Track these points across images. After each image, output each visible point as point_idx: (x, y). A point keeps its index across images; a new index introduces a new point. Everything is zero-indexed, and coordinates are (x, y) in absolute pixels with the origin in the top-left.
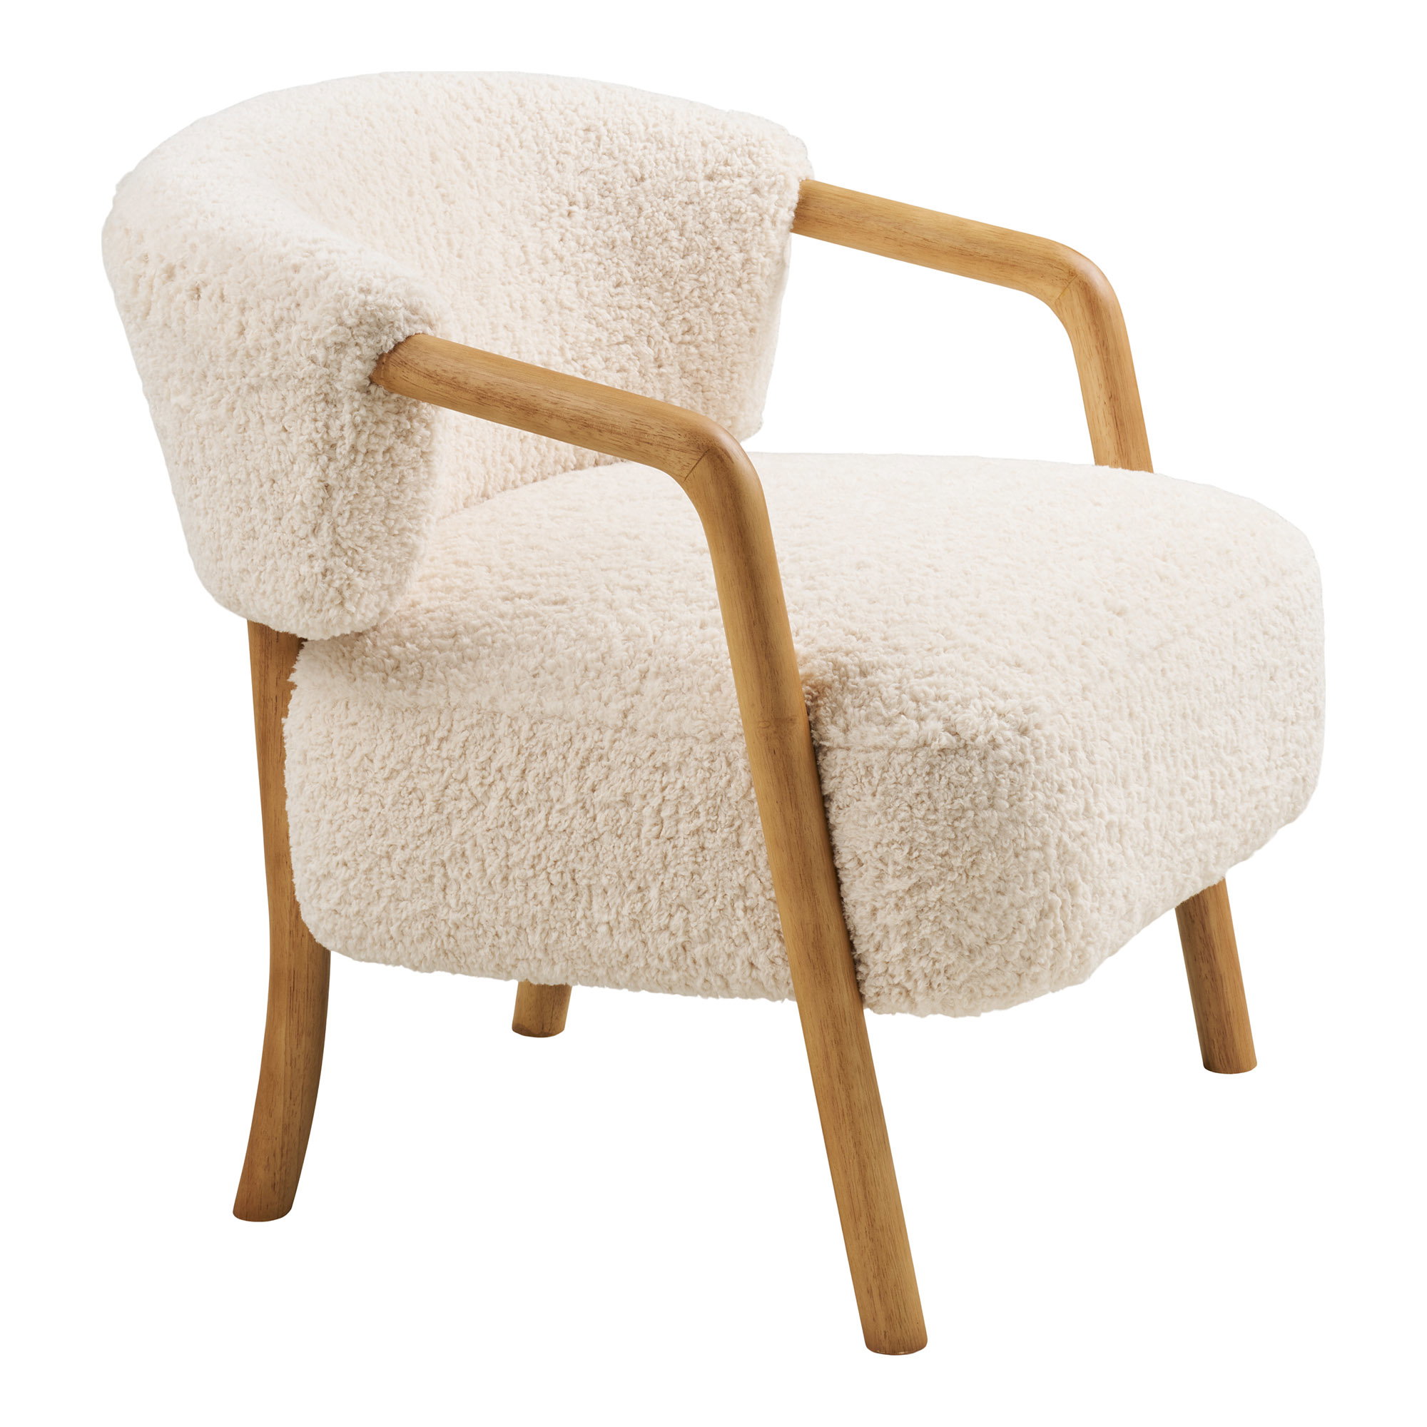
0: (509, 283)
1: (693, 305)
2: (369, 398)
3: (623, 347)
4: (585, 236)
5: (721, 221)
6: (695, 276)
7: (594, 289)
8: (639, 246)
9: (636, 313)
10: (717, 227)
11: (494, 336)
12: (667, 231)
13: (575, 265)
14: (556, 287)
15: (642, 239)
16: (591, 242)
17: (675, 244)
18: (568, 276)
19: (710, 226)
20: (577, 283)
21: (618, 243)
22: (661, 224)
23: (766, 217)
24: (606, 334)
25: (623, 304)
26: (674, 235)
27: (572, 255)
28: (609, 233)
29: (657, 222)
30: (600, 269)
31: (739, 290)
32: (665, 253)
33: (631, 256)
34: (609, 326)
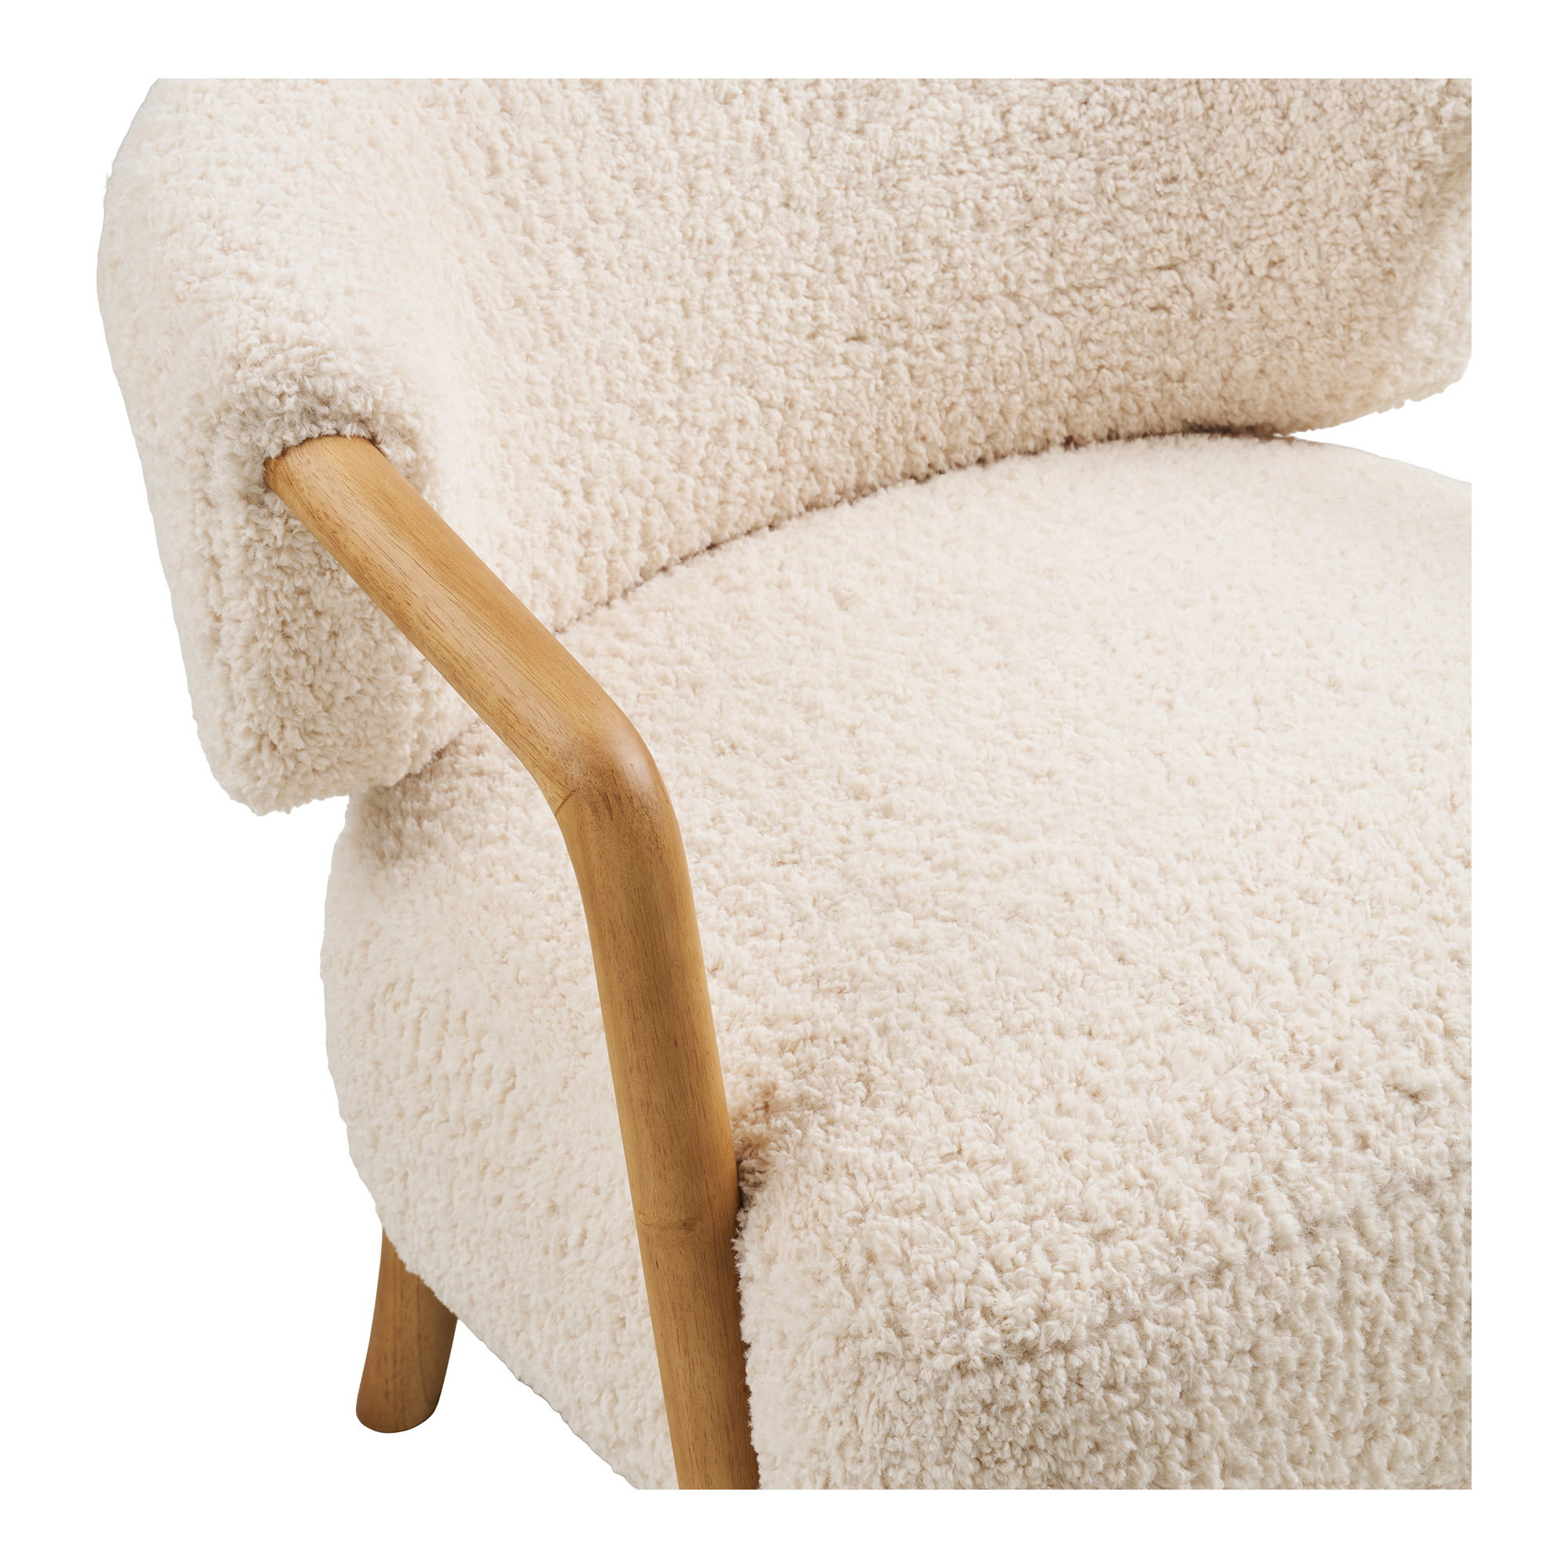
0: (961, 172)
1: (1289, 225)
2: (263, 511)
3: (1165, 275)
4: (1127, 100)
5: (1346, 106)
6: (1295, 183)
7: (1127, 183)
8: (1214, 124)
9: (1192, 227)
10: (1340, 115)
11: (906, 256)
12: (1262, 108)
13: (1098, 143)
14: (1054, 178)
15: (1221, 116)
16: (1134, 110)
17: (1270, 130)
18: (1082, 161)
19: (1330, 110)
20: (1099, 172)
21: (1181, 116)
22: (1253, 95)
23: (1420, 109)
24: (1136, 253)
25: (1174, 210)
26: (1268, 117)
27: (1096, 128)
28: (1168, 99)
29: (1248, 92)
30: (1145, 154)
31: (1364, 215)
32: (1253, 144)
33: (1201, 139)
34: (1144, 242)
